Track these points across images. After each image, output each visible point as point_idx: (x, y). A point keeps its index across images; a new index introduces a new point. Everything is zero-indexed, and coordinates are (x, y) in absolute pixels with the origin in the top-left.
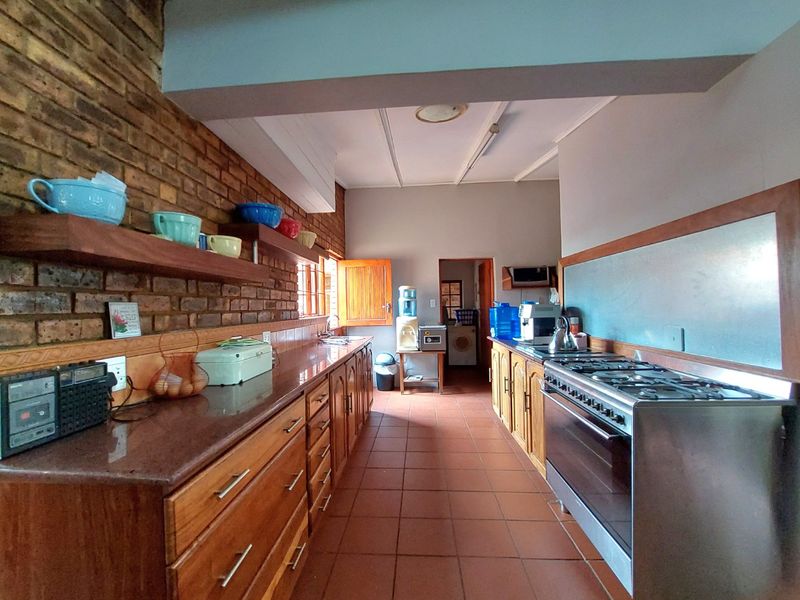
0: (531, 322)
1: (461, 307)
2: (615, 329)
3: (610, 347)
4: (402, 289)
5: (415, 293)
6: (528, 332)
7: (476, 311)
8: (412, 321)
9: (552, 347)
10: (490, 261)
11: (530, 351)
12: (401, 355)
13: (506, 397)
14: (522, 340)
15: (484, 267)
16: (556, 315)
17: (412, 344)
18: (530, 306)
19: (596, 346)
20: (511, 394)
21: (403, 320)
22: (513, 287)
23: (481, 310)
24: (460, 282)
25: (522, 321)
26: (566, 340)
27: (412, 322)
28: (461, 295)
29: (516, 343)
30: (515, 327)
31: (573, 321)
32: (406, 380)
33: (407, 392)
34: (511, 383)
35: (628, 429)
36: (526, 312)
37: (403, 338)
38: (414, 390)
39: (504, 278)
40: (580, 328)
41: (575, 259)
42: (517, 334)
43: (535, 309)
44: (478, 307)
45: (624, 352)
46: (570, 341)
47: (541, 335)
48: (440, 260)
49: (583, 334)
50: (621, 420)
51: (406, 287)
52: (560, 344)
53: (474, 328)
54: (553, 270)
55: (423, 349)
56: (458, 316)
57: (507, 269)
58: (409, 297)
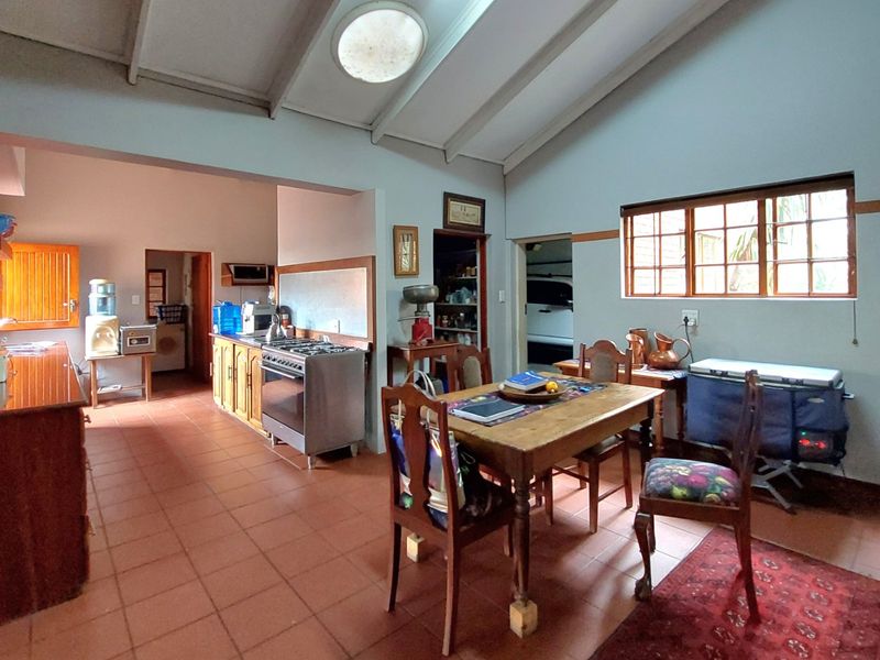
0: (252, 318)
1: (164, 302)
2: (310, 322)
3: (307, 333)
4: (94, 283)
5: (114, 288)
6: (249, 327)
7: (185, 306)
8: (111, 321)
9: (268, 337)
10: (208, 255)
11: (251, 341)
12: (94, 362)
13: (228, 383)
14: (244, 333)
15: (199, 261)
16: (272, 312)
17: (110, 348)
18: (252, 306)
19: (299, 335)
20: (235, 379)
21: (95, 320)
22: (234, 284)
23: (194, 305)
24: (163, 272)
25: (245, 318)
26: (278, 331)
27: (110, 323)
28: (164, 286)
29: (240, 337)
30: (237, 322)
31: (285, 317)
32: (99, 392)
33: (101, 406)
34: (235, 370)
35: (303, 371)
36: (248, 310)
37: (96, 341)
38: (110, 403)
39: (223, 274)
40: (290, 321)
41: (287, 270)
42: (239, 329)
43: (257, 308)
44: (188, 301)
45: (315, 337)
46: (281, 332)
47: (260, 329)
48: (147, 251)
49: (291, 327)
50: (300, 368)
51: (101, 281)
52: (274, 334)
53: (182, 326)
54: (272, 270)
55: (126, 353)
56: (161, 312)
57: (227, 265)
58: (105, 292)
